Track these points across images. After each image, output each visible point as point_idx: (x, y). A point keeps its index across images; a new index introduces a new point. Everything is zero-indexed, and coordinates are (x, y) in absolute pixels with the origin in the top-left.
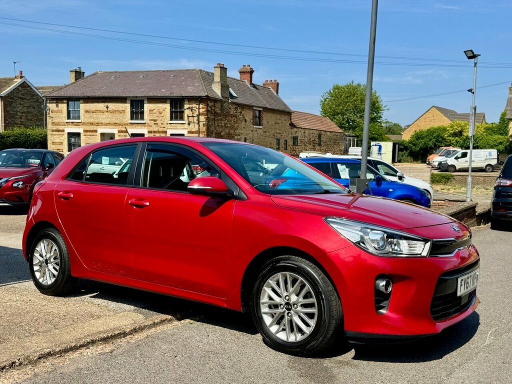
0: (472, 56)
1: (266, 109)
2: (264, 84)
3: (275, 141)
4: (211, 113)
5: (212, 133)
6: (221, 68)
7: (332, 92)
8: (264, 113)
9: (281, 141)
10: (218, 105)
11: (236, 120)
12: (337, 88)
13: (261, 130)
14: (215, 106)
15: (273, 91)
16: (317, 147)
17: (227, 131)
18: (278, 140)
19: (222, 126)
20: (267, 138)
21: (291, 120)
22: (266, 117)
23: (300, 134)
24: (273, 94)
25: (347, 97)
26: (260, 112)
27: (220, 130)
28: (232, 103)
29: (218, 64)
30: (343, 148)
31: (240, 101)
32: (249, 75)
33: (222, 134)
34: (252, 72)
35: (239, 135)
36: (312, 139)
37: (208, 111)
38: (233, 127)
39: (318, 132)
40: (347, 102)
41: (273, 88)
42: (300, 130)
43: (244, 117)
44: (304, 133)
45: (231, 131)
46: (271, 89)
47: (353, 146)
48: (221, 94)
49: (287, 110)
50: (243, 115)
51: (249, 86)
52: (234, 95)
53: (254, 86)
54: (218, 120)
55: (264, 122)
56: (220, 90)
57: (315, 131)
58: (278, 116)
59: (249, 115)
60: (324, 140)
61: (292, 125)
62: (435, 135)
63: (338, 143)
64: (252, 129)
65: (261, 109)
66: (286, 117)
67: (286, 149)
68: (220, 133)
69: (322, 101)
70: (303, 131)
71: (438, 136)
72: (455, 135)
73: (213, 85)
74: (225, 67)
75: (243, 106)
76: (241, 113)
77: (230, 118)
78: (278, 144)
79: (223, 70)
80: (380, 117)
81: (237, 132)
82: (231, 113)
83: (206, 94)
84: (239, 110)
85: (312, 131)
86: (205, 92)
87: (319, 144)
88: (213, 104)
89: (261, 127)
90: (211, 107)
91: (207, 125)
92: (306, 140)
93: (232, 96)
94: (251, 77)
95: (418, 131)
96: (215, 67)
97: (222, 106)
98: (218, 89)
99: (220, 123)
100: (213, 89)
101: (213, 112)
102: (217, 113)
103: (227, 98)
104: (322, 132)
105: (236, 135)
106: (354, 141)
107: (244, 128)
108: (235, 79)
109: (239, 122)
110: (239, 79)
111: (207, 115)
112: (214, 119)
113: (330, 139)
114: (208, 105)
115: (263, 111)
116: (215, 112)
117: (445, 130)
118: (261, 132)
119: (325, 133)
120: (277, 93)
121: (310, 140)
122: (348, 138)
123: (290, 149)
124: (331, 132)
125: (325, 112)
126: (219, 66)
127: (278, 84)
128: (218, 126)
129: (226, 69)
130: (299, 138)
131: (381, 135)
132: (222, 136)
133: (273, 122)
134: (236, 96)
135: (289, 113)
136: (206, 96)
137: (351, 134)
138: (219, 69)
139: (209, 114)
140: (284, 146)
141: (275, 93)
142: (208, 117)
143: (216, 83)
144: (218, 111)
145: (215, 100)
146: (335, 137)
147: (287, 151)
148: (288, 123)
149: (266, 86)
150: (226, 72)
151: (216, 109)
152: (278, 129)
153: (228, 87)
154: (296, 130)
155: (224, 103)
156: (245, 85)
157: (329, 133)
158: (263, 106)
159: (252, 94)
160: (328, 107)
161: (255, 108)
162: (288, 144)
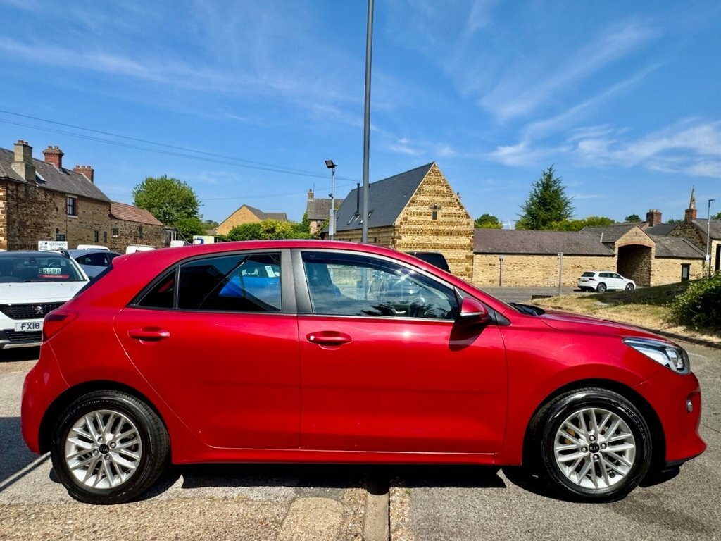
0: (331, 165)
1: (82, 198)
2: (75, 170)
3: (94, 233)
4: (13, 198)
5: (14, 222)
6: (24, 145)
7: (145, 184)
8: (80, 202)
9: (99, 233)
10: (22, 189)
11: (45, 208)
12: (150, 180)
13: (76, 221)
14: (17, 190)
15: (86, 177)
16: (139, 241)
17: (34, 220)
18: (97, 232)
19: (27, 214)
20: (83, 230)
21: (110, 210)
22: (82, 207)
23: (120, 226)
24: (88, 182)
25: (163, 191)
26: (74, 200)
27: (25, 218)
28: (40, 188)
29: (19, 141)
30: (164, 242)
31: (49, 186)
32: (57, 158)
33: (28, 223)
34: (61, 155)
35: (49, 225)
36: (134, 231)
37: (8, 195)
38: (41, 216)
39: (139, 224)
40: (163, 196)
41: (86, 175)
42: (120, 221)
43: (55, 205)
44: (125, 225)
45: (39, 220)
46: (84, 176)
47: (174, 239)
48: (26, 176)
49: (106, 200)
50: (54, 203)
51: (58, 170)
52: (42, 179)
53: (64, 171)
54: (22, 207)
55: (80, 211)
56: (24, 171)
57: (136, 224)
58: (96, 206)
59: (61, 203)
60: (145, 232)
61: (112, 217)
62: (251, 231)
63: (159, 236)
64: (65, 218)
65: (76, 197)
66: (105, 207)
67: (105, 241)
68: (25, 223)
69: (135, 193)
70: (123, 223)
71: (254, 232)
72: (268, 231)
73: (13, 165)
74: (29, 145)
75: (54, 193)
76: (51, 199)
77: (37, 205)
78: (97, 236)
79: (28, 149)
80: (196, 212)
81: (47, 222)
82: (39, 199)
83: (6, 175)
84: (49, 197)
85: (133, 223)
86: (3, 173)
87: (141, 237)
88: (14, 187)
89: (77, 217)
90: (12, 191)
91: (8, 212)
92: (127, 232)
93: (39, 180)
94: (60, 161)
95: (236, 226)
96: (15, 144)
97: (26, 191)
98: (22, 170)
99: (25, 210)
100: (14, 169)
101: (15, 197)
102: (21, 199)
103: (33, 181)
104: (143, 225)
105: (45, 225)
106: (174, 234)
107: (56, 217)
108: (39, 161)
109: (49, 210)
110: (44, 160)
111: (7, 200)
112: (17, 205)
113: (152, 232)
114: (8, 188)
115: (79, 199)
116: (18, 198)
117: (259, 226)
118: (75, 222)
119: (146, 226)
120: (92, 180)
121: (131, 232)
122: (168, 231)
123: (109, 242)
124: (152, 225)
125: (138, 204)
126: (20, 143)
127: (92, 171)
128: (23, 214)
129: (31, 148)
130: (120, 230)
131: (201, 229)
132: (28, 226)
133: (91, 212)
134: (43, 179)
135: (107, 203)
136: (5, 177)
137: (170, 228)
138: (22, 147)
139: (10, 199)
140: (103, 239)
141: (90, 181)
142: (8, 203)
143: (18, 162)
144: (22, 196)
145: (18, 183)
146: (156, 230)
147: (107, 244)
148: (107, 214)
149: (78, 172)
150: (31, 152)
151: (19, 194)
152: (96, 221)
153: (34, 169)
154: (116, 221)
155: (30, 187)
156: (53, 168)
157: (149, 226)
158: (78, 193)
159: (63, 180)
160: (142, 199)
161: (68, 196)
162: (108, 236)
